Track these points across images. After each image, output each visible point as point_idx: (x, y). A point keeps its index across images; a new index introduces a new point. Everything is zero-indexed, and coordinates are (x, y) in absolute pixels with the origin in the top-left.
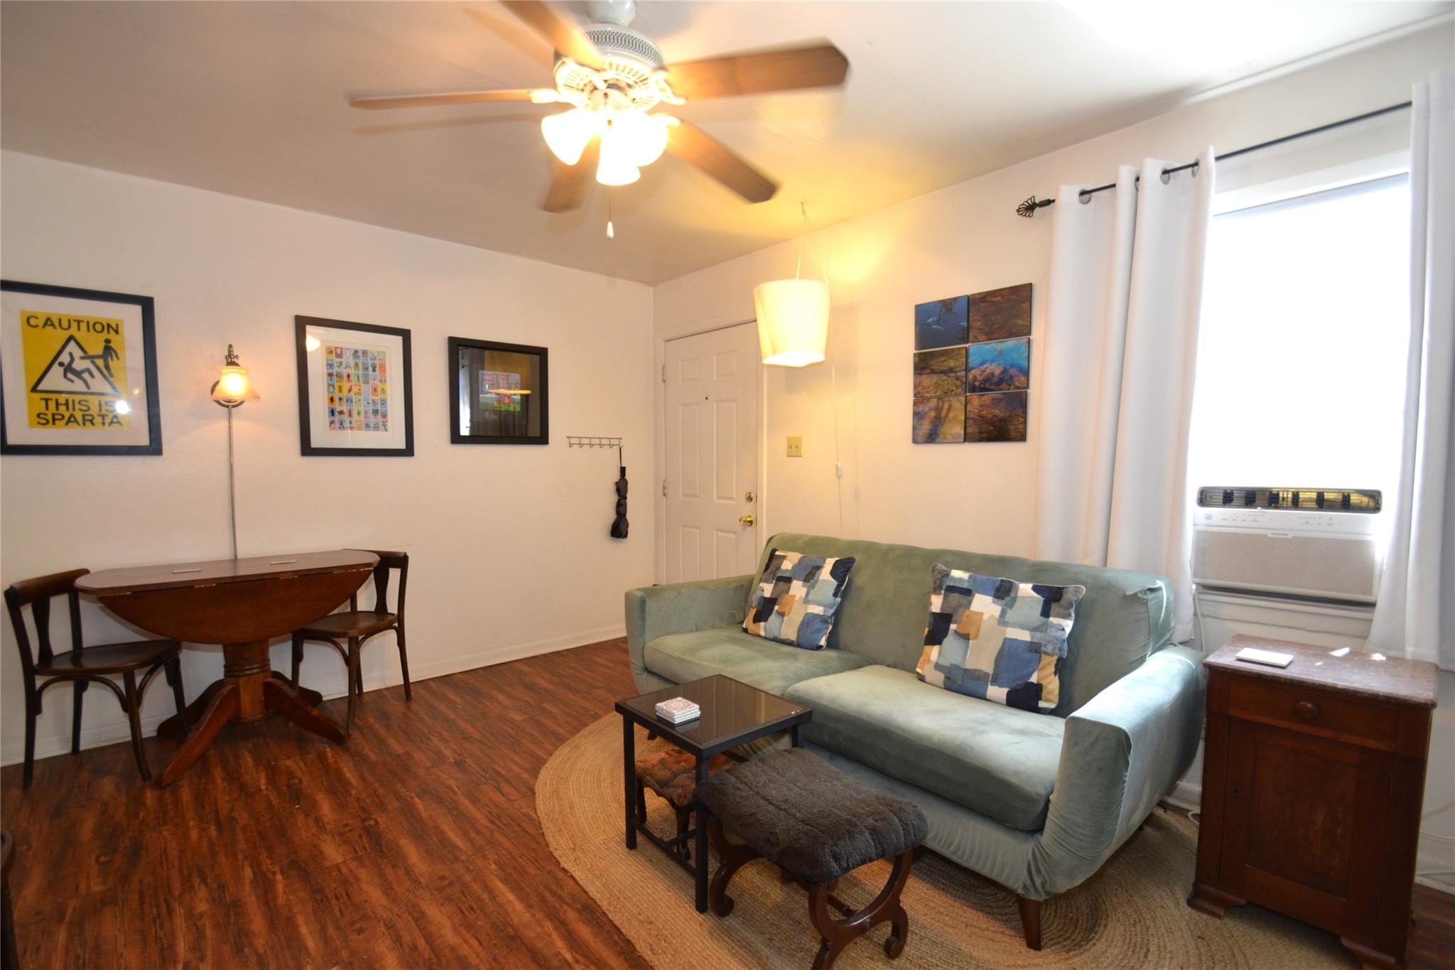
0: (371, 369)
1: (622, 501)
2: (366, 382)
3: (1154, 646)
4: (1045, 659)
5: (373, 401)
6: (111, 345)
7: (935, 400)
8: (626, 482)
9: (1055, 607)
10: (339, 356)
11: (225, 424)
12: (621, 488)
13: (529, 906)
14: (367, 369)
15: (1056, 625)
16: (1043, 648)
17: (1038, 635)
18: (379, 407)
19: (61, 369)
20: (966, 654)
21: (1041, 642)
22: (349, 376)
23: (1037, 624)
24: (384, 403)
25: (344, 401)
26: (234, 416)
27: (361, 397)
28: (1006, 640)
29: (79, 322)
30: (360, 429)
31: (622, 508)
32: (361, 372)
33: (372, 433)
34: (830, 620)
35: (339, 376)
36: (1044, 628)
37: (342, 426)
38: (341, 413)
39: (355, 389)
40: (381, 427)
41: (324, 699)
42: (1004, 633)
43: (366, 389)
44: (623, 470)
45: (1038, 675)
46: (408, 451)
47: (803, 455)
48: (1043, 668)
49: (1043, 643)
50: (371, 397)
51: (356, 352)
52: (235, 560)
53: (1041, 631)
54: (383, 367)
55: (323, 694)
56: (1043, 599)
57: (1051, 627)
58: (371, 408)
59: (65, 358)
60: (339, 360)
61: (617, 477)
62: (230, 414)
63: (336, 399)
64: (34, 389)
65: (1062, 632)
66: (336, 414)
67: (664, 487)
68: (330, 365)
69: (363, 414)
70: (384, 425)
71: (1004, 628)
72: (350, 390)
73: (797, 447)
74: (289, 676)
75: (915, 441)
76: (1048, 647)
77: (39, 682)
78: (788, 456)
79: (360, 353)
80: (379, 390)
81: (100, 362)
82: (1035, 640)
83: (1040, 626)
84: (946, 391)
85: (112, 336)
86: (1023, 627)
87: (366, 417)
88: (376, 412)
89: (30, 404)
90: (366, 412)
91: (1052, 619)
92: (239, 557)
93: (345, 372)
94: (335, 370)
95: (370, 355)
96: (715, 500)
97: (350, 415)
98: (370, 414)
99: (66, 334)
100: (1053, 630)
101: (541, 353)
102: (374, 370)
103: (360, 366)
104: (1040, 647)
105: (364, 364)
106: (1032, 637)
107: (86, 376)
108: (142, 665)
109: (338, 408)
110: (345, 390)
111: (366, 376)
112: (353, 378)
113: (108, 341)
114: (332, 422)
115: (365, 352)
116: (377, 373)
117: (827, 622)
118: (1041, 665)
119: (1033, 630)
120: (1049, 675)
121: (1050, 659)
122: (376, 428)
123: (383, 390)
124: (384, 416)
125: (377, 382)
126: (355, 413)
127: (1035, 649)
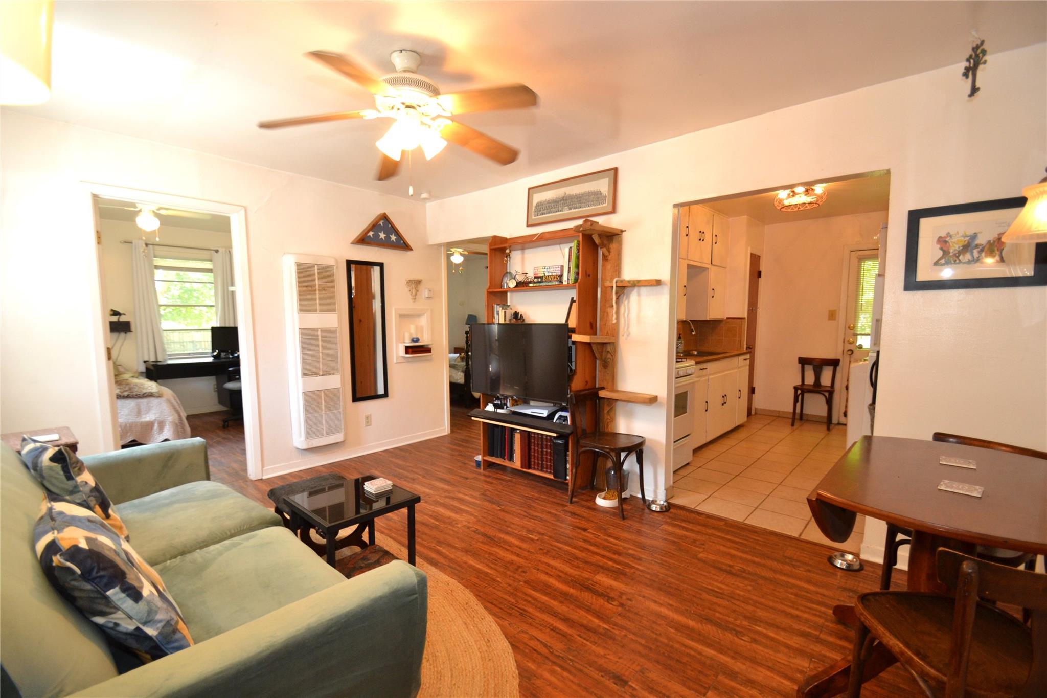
13: (466, 563)
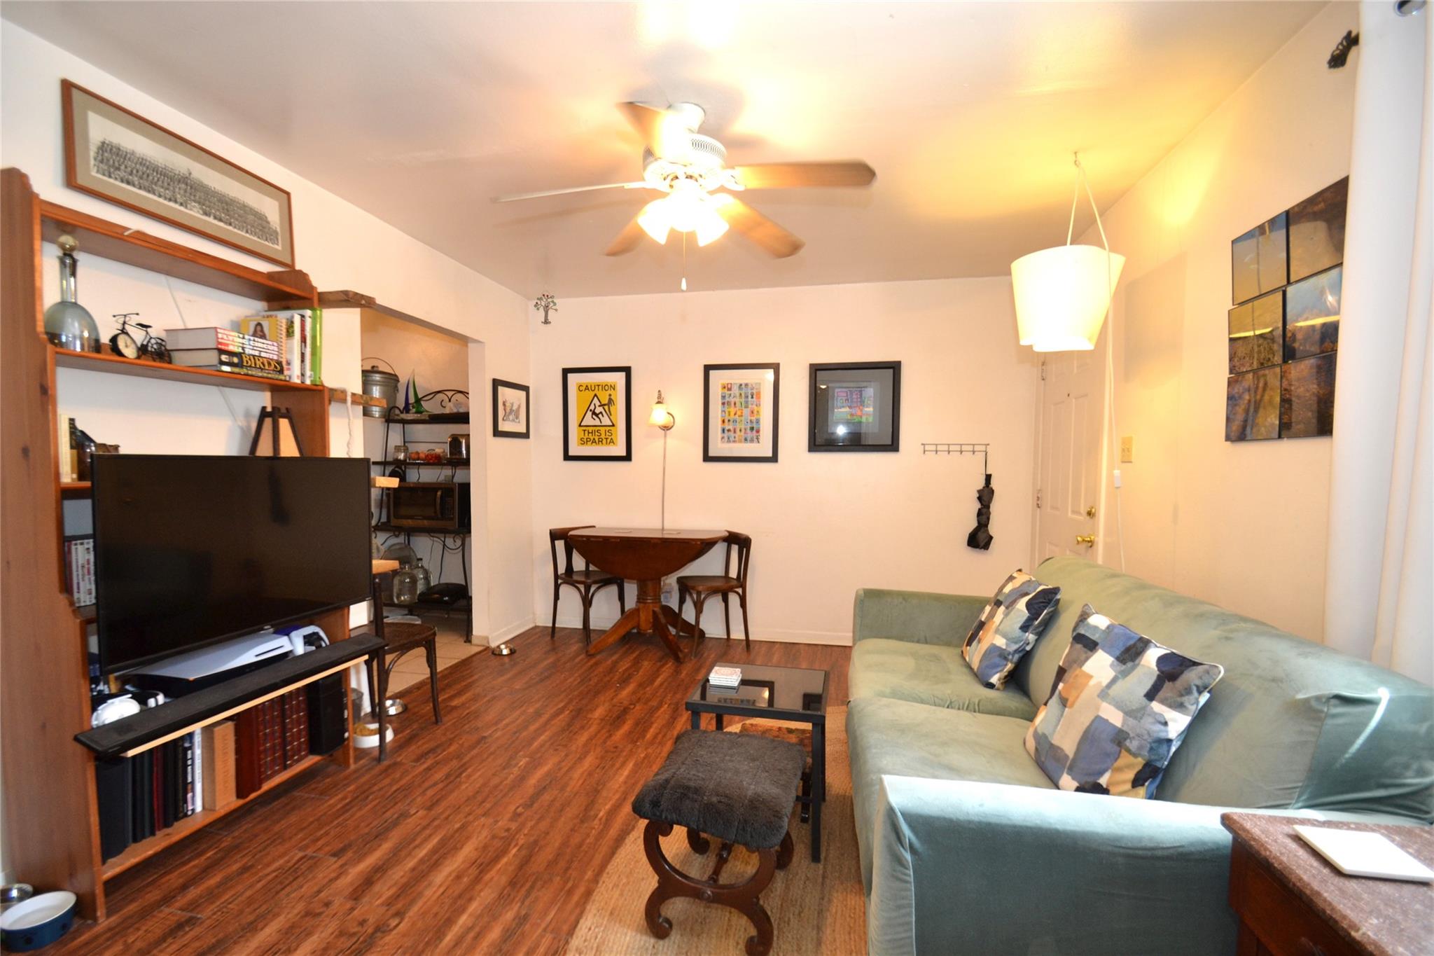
0: (750, 396)
1: (984, 510)
2: (746, 407)
3: (1308, 799)
4: (1125, 759)
5: (751, 421)
6: (612, 397)
7: (1250, 376)
8: (992, 491)
9: (1168, 689)
10: (730, 389)
11: (662, 441)
12: (985, 496)
14: (747, 397)
15: (1156, 714)
16: (1128, 743)
17: (1131, 721)
18: (755, 425)
19: (591, 413)
20: (1057, 725)
21: (1130, 732)
22: (735, 404)
23: (1135, 706)
24: (758, 421)
25: (731, 422)
26: (668, 436)
27: (743, 418)
28: (1098, 718)
29: (598, 386)
30: (740, 441)
31: (984, 517)
32: (743, 400)
33: (748, 445)
34: (1010, 657)
35: (729, 403)
36: (1139, 715)
37: (729, 441)
38: (729, 430)
39: (739, 413)
40: (755, 440)
41: (707, 636)
42: (1098, 709)
43: (746, 412)
44: (988, 478)
45: (1110, 778)
46: (774, 458)
47: (1133, 460)
48: (1119, 770)
49: (1132, 735)
50: (749, 418)
51: (741, 385)
52: (663, 529)
53: (1135, 718)
54: (759, 394)
55: (706, 632)
56: (1158, 673)
57: (1149, 715)
58: (749, 426)
59: (592, 407)
60: (729, 392)
61: (981, 484)
62: (665, 436)
63: (726, 421)
64: (580, 426)
65: (1162, 727)
66: (726, 431)
67: (1038, 498)
68: (723, 397)
69: (743, 431)
70: (758, 439)
71: (1100, 701)
72: (735, 414)
73: (1128, 451)
74: (677, 611)
75: (1228, 438)
76: (1133, 742)
77: (560, 581)
78: (1123, 462)
79: (743, 386)
80: (755, 412)
81: (606, 407)
82: (1124, 729)
83: (1138, 710)
84: (1262, 361)
85: (612, 392)
86: (1118, 706)
87: (745, 433)
88: (752, 429)
89: (579, 433)
90: (745, 429)
91: (1156, 706)
92: (665, 527)
93: (733, 400)
94: (727, 399)
95: (750, 386)
96: (1070, 514)
97: (735, 432)
98: (748, 431)
99: (593, 393)
100: (1150, 720)
101: (894, 368)
102: (752, 397)
103: (743, 395)
104: (1125, 739)
105: (745, 393)
106: (1124, 723)
107: (600, 416)
108: (595, 582)
109: (727, 428)
110: (732, 414)
111: (747, 402)
112: (738, 404)
113: (610, 395)
114: (723, 438)
115: (746, 385)
116: (754, 399)
117: (1006, 659)
118: (1117, 764)
119: (1128, 713)
120: (1124, 782)
121: (1131, 759)
122: (752, 441)
123: (758, 412)
124: (758, 431)
125: (754, 406)
126: (738, 431)
127: (1120, 738)
